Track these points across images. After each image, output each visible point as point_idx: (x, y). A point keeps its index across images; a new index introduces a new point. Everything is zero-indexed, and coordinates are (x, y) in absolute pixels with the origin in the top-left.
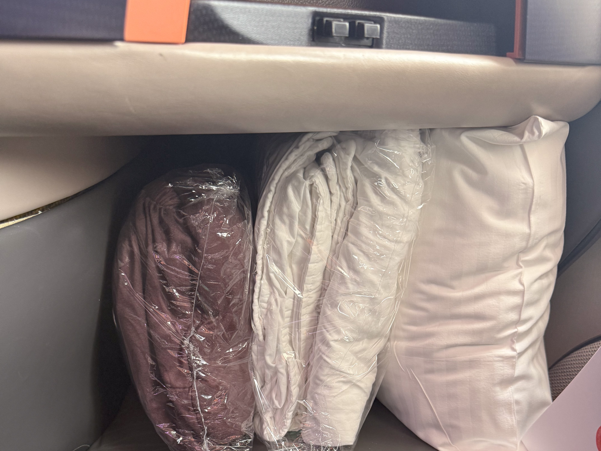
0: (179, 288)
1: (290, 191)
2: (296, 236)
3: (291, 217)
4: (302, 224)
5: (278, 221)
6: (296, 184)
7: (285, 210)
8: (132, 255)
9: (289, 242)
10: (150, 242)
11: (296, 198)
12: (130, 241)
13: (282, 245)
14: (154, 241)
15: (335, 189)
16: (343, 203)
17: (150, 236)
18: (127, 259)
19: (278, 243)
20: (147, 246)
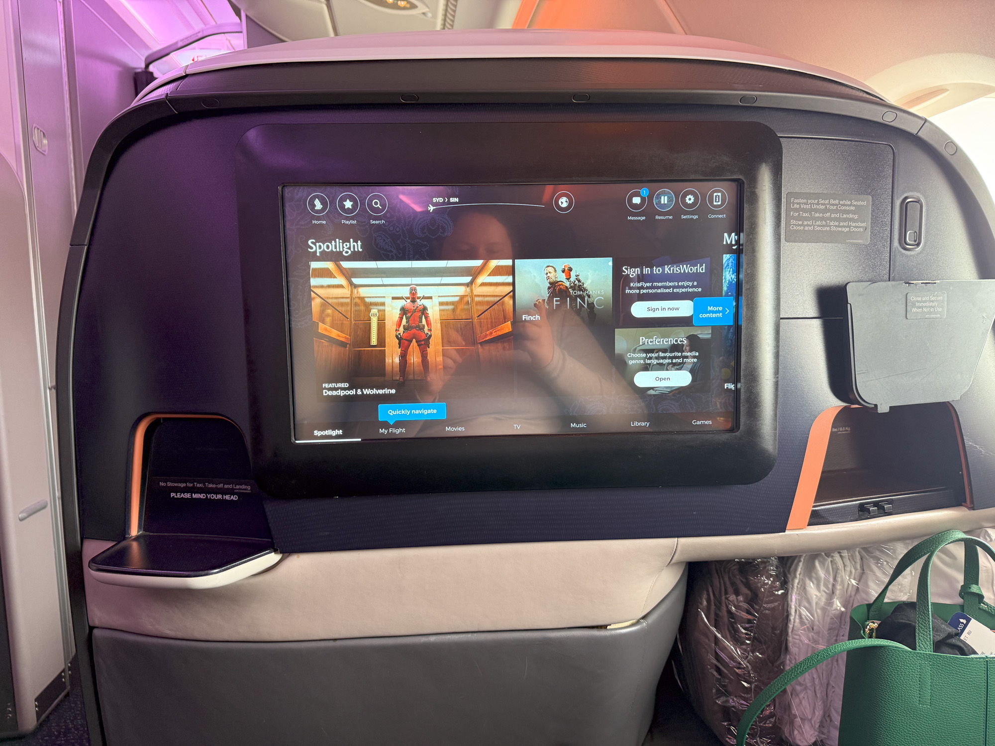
0: (742, 624)
1: (817, 564)
2: (821, 592)
3: (818, 580)
4: (826, 586)
5: (808, 581)
6: (822, 560)
7: (814, 575)
8: (709, 601)
9: (816, 595)
10: (723, 593)
11: (821, 569)
12: (708, 591)
13: (812, 598)
14: (726, 593)
15: (848, 563)
16: (853, 571)
17: (723, 590)
18: (705, 603)
19: (809, 596)
20: (721, 596)
